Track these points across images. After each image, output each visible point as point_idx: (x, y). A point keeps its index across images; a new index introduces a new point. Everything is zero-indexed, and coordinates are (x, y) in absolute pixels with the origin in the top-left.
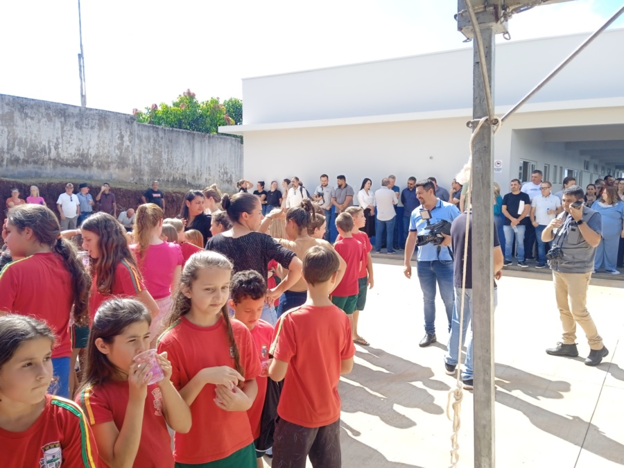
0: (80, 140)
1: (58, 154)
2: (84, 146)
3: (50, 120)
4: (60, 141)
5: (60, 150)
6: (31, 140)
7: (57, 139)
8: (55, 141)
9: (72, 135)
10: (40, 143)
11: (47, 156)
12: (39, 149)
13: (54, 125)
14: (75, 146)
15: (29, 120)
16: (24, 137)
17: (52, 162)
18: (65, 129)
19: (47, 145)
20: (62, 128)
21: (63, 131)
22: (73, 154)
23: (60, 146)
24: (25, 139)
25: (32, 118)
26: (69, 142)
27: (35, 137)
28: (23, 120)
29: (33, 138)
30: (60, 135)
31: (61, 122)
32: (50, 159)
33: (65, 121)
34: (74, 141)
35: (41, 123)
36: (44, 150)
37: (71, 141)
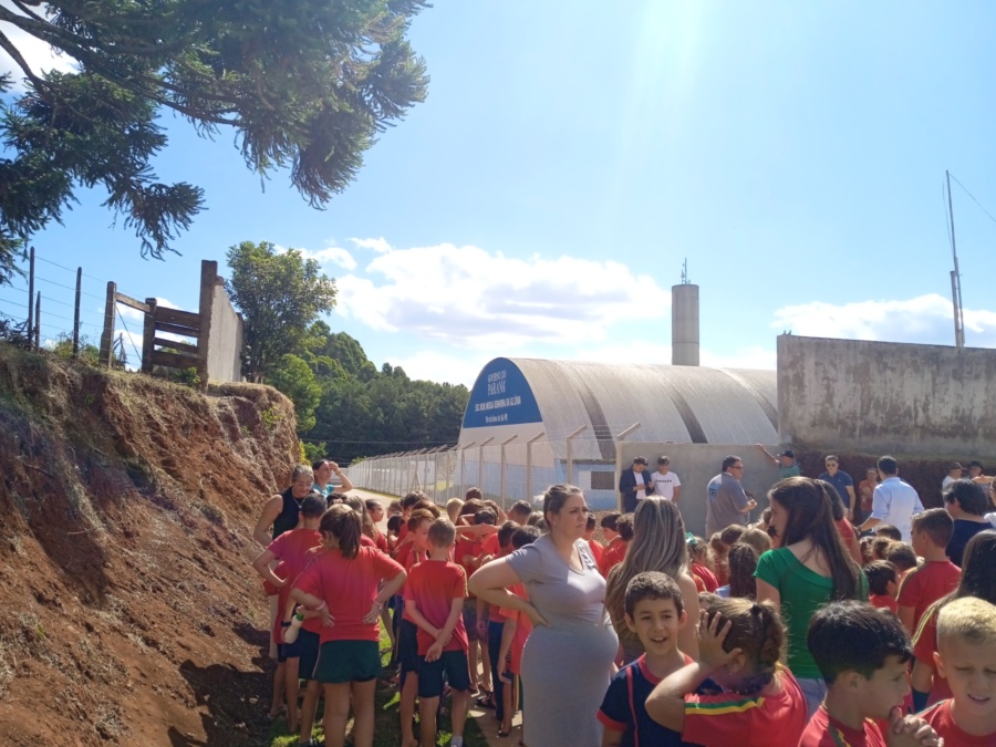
0: (960, 396)
1: (928, 419)
2: (965, 405)
3: (917, 370)
4: (931, 399)
5: (930, 413)
6: (891, 399)
7: (927, 396)
8: (923, 399)
9: (947, 389)
10: (904, 403)
11: (913, 422)
12: (901, 412)
13: (923, 377)
14: (951, 406)
15: (889, 372)
16: (882, 396)
17: (919, 430)
18: (937, 381)
19: (912, 406)
20: (934, 380)
21: (934, 384)
22: (949, 417)
23: (931, 407)
24: (885, 398)
25: (893, 370)
26: (943, 401)
27: (897, 395)
28: (880, 373)
29: (894, 397)
30: (930, 391)
31: (932, 372)
32: (916, 426)
33: (938, 369)
34: (951, 398)
35: (905, 376)
36: (908, 413)
37: (947, 399)
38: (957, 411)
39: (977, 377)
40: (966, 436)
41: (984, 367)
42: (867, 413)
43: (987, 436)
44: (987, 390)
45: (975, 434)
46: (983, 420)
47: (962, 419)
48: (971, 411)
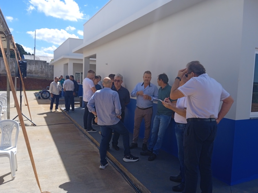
38: (29, 69)
39: (33, 64)
40: (31, 73)
41: (35, 63)
42: (12, 69)
43: (35, 73)
44: (35, 66)
45: (33, 73)
46: (34, 71)
47: (30, 71)
48: (32, 69)
